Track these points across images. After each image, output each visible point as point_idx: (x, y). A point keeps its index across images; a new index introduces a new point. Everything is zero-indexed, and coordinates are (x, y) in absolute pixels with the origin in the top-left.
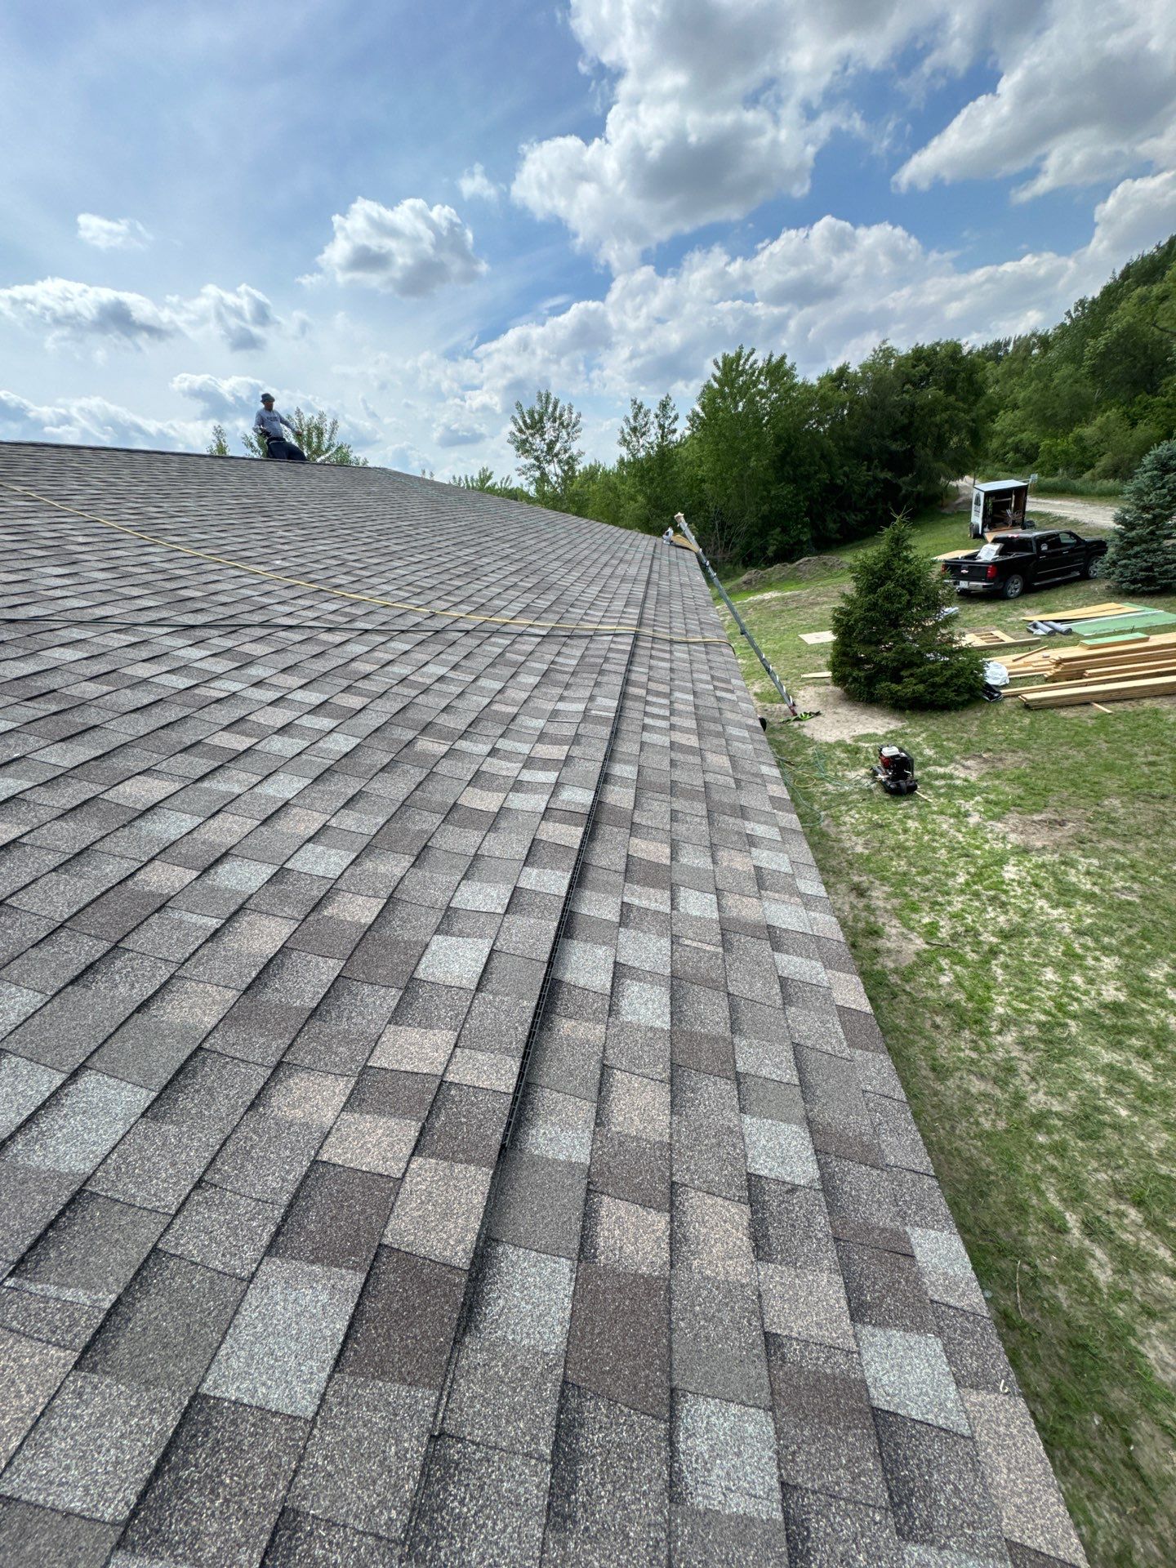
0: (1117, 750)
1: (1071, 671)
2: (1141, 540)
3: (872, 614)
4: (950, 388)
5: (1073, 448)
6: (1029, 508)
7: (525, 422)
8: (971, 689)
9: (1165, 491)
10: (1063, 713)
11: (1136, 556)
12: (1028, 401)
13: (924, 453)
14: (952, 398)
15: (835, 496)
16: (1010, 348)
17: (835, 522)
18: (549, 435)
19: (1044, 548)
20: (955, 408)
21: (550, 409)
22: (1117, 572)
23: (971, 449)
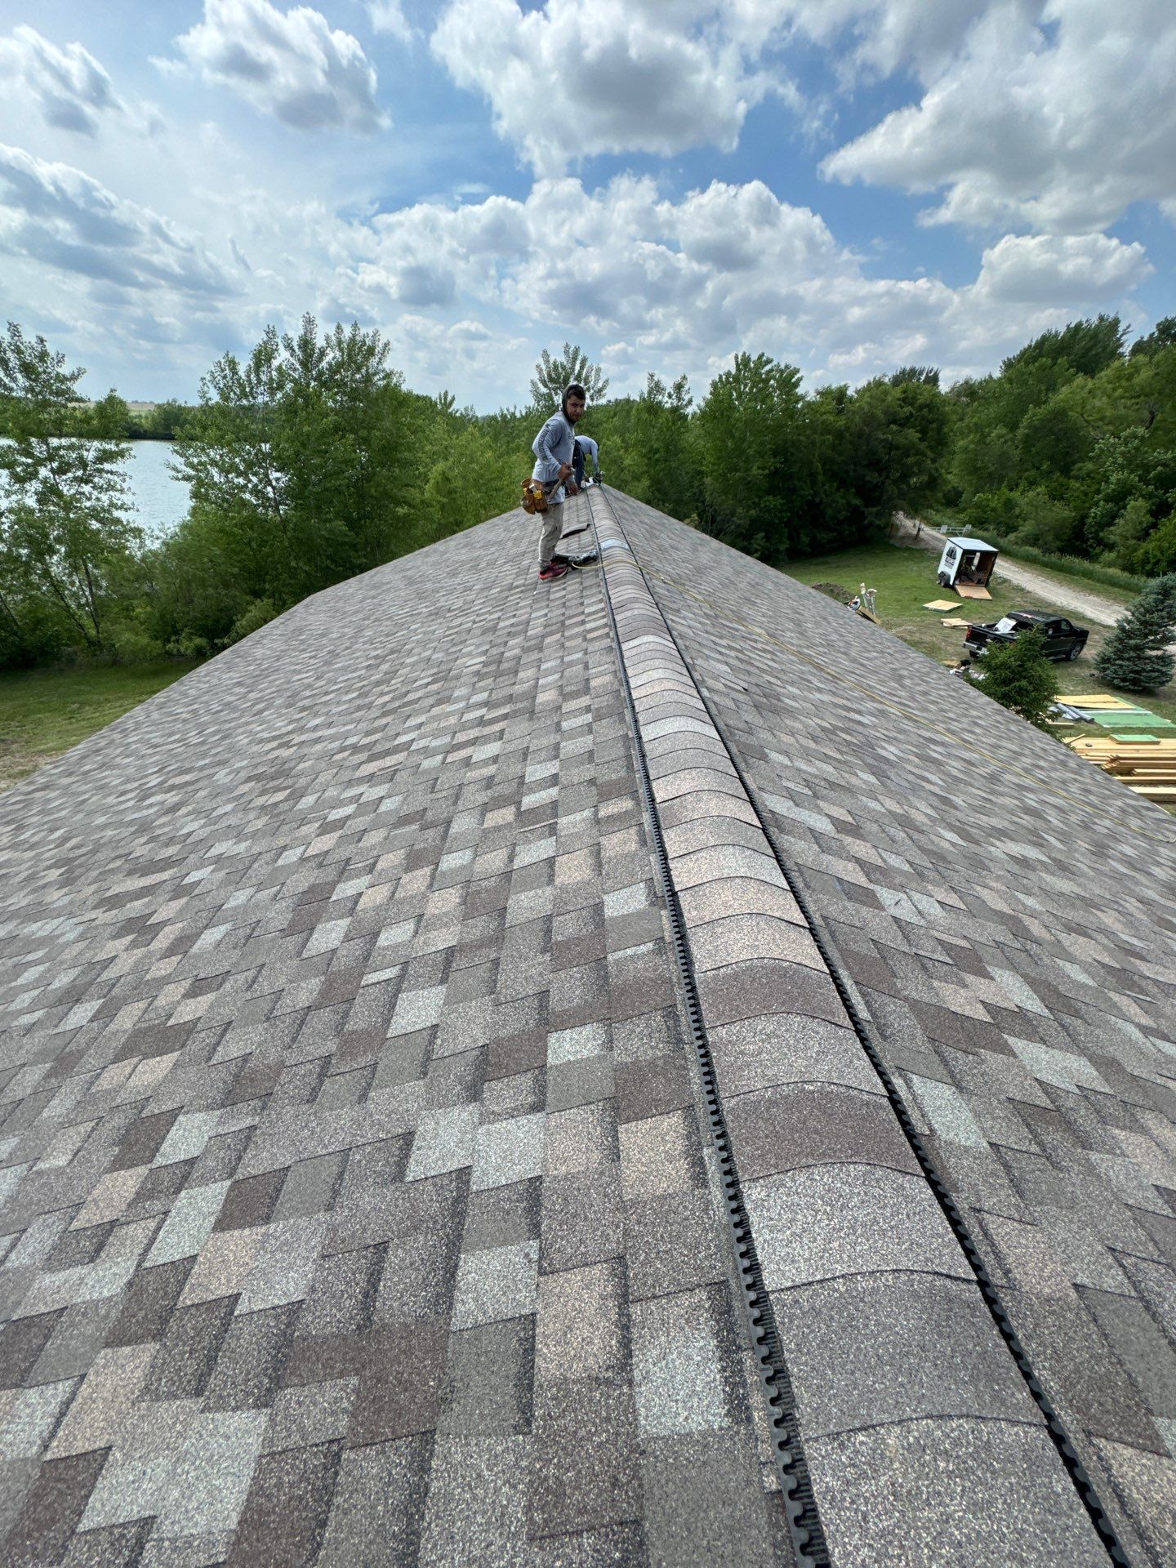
1: (1122, 768)
2: (1137, 648)
5: (1001, 508)
7: (549, 375)
14: (923, 446)
19: (1051, 632)
20: (924, 454)
21: (577, 368)
23: (928, 492)
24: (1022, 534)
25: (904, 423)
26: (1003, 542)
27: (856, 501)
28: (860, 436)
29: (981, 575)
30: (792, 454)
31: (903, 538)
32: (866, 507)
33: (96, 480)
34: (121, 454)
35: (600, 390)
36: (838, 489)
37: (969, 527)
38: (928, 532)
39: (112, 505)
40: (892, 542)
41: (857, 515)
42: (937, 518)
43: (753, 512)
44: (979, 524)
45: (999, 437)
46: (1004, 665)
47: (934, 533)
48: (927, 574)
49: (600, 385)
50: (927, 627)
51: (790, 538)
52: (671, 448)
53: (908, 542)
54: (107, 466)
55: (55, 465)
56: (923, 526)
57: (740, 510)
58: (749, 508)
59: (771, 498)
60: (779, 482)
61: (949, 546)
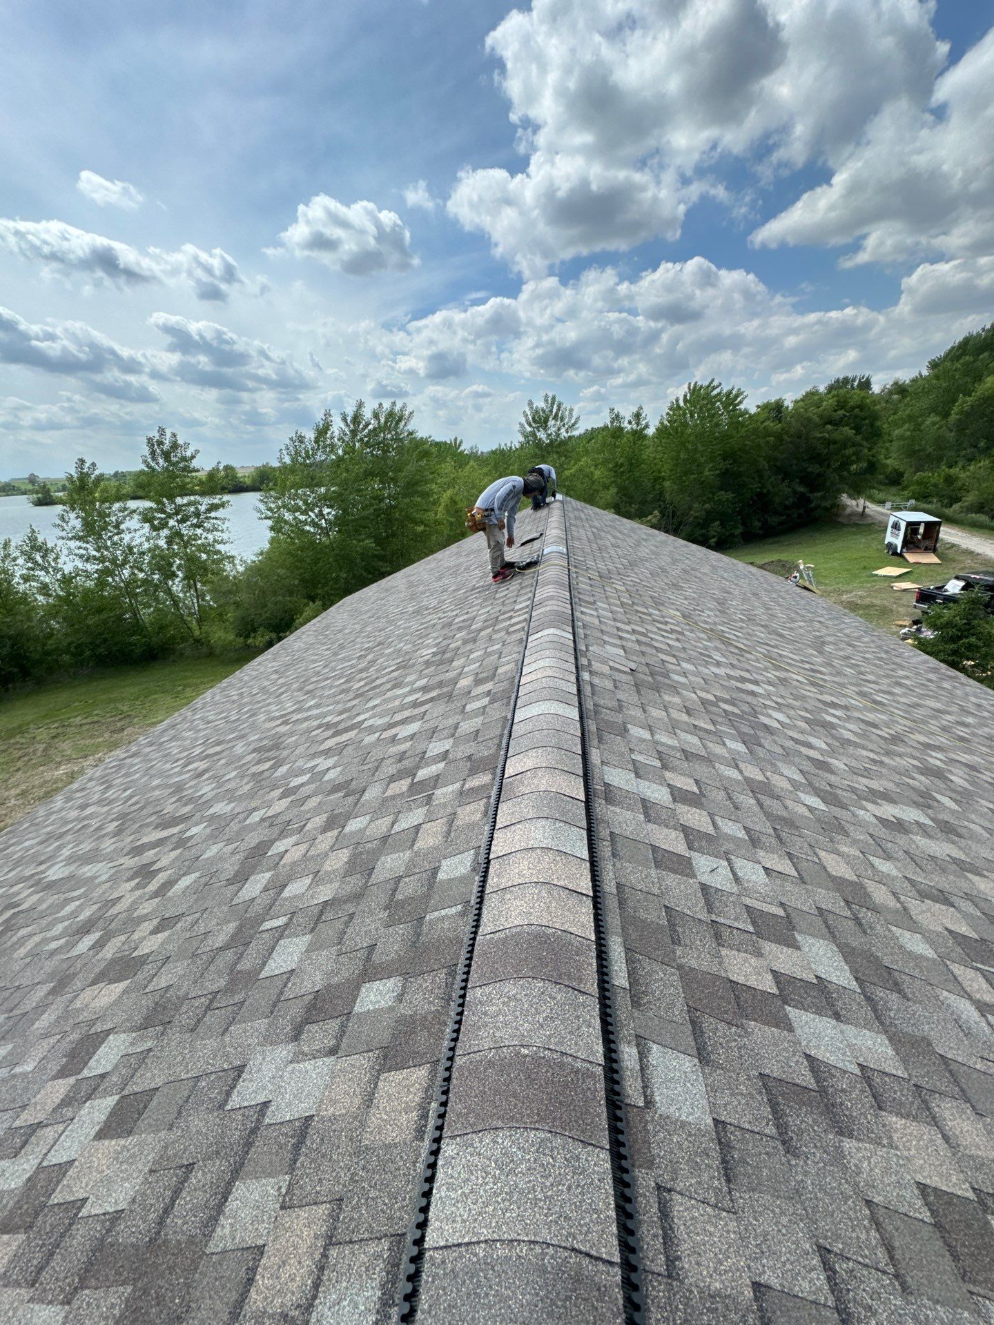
7: (533, 418)
13: (833, 476)
14: (859, 438)
15: (762, 502)
17: (759, 521)
18: (552, 430)
20: (860, 445)
21: (554, 410)
23: (868, 476)
24: (966, 504)
25: (837, 423)
26: (948, 511)
27: (801, 489)
28: (799, 437)
29: (928, 543)
30: (741, 457)
31: (850, 515)
32: (812, 491)
33: (205, 525)
34: (223, 505)
35: (573, 425)
36: (783, 480)
37: (913, 501)
38: (873, 508)
39: (215, 541)
40: (840, 519)
41: (803, 500)
42: (881, 496)
43: (707, 506)
44: (922, 498)
45: (934, 424)
46: (949, 624)
47: (879, 509)
48: (874, 545)
49: (573, 421)
50: (879, 591)
51: (744, 524)
52: (634, 462)
53: (855, 519)
54: (213, 514)
55: (179, 517)
56: (868, 504)
57: (696, 505)
58: (705, 502)
59: (723, 492)
60: (728, 479)
61: (892, 520)
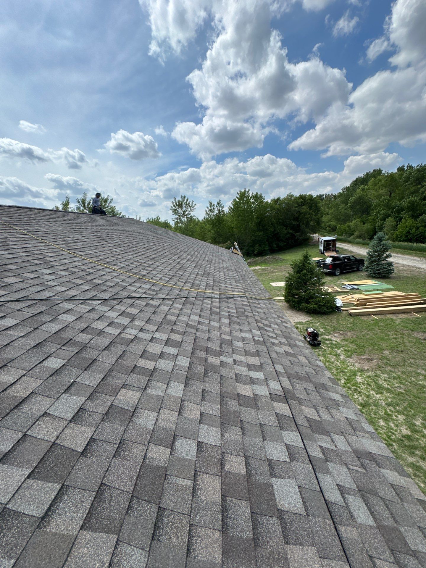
0: (383, 333)
1: (362, 303)
2: (375, 261)
3: (299, 280)
4: (310, 208)
5: (347, 229)
6: (337, 246)
7: (176, 204)
8: (332, 308)
9: (381, 247)
10: (363, 318)
11: (374, 265)
12: (332, 213)
13: (303, 226)
14: (311, 211)
15: (276, 236)
16: (324, 197)
17: (276, 244)
18: (184, 209)
19: (346, 260)
20: (312, 214)
21: (185, 201)
22: (369, 270)
23: (318, 226)
24: (355, 236)
28: (287, 211)
29: (333, 248)
30: (264, 218)
36: (283, 228)
41: (292, 236)
51: (269, 245)
52: (221, 221)
58: (252, 236)
59: (258, 232)
